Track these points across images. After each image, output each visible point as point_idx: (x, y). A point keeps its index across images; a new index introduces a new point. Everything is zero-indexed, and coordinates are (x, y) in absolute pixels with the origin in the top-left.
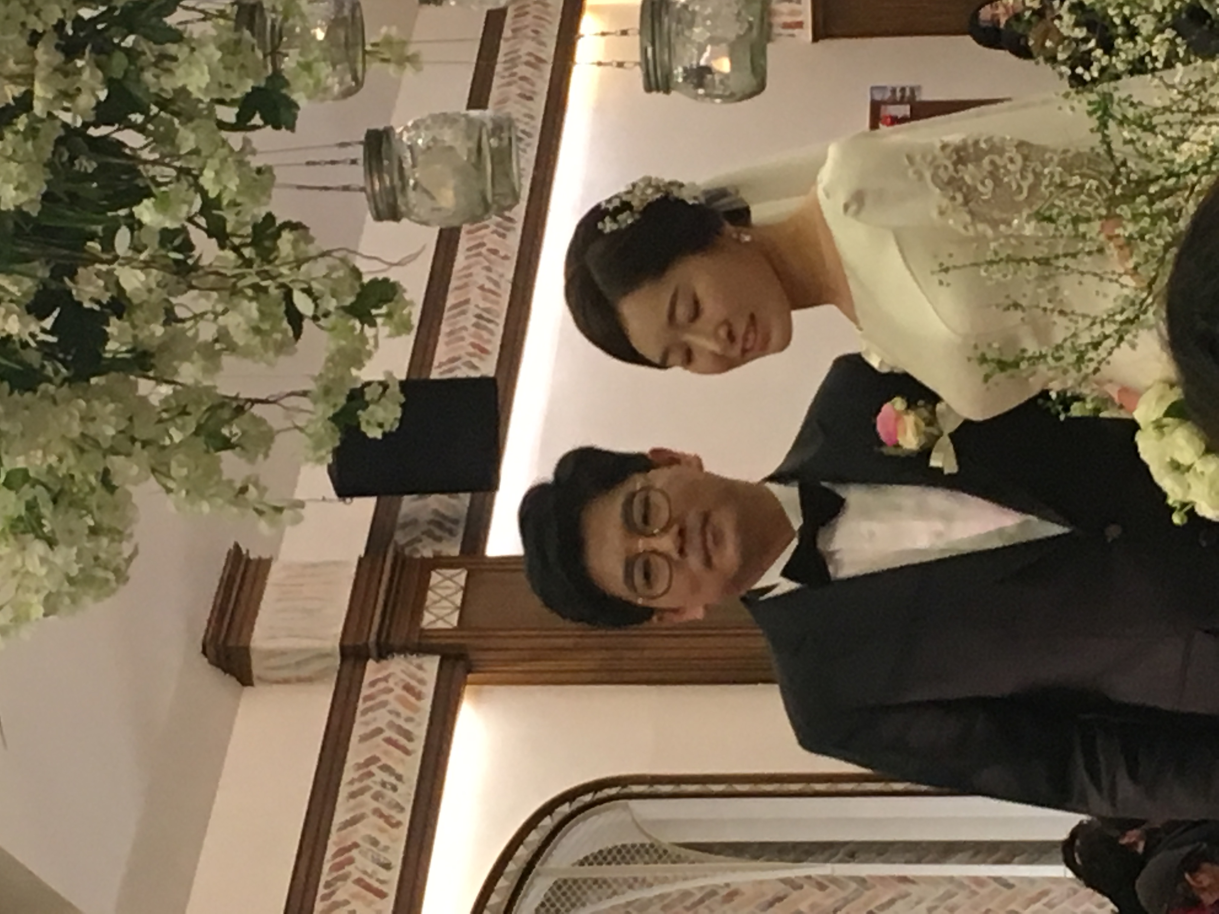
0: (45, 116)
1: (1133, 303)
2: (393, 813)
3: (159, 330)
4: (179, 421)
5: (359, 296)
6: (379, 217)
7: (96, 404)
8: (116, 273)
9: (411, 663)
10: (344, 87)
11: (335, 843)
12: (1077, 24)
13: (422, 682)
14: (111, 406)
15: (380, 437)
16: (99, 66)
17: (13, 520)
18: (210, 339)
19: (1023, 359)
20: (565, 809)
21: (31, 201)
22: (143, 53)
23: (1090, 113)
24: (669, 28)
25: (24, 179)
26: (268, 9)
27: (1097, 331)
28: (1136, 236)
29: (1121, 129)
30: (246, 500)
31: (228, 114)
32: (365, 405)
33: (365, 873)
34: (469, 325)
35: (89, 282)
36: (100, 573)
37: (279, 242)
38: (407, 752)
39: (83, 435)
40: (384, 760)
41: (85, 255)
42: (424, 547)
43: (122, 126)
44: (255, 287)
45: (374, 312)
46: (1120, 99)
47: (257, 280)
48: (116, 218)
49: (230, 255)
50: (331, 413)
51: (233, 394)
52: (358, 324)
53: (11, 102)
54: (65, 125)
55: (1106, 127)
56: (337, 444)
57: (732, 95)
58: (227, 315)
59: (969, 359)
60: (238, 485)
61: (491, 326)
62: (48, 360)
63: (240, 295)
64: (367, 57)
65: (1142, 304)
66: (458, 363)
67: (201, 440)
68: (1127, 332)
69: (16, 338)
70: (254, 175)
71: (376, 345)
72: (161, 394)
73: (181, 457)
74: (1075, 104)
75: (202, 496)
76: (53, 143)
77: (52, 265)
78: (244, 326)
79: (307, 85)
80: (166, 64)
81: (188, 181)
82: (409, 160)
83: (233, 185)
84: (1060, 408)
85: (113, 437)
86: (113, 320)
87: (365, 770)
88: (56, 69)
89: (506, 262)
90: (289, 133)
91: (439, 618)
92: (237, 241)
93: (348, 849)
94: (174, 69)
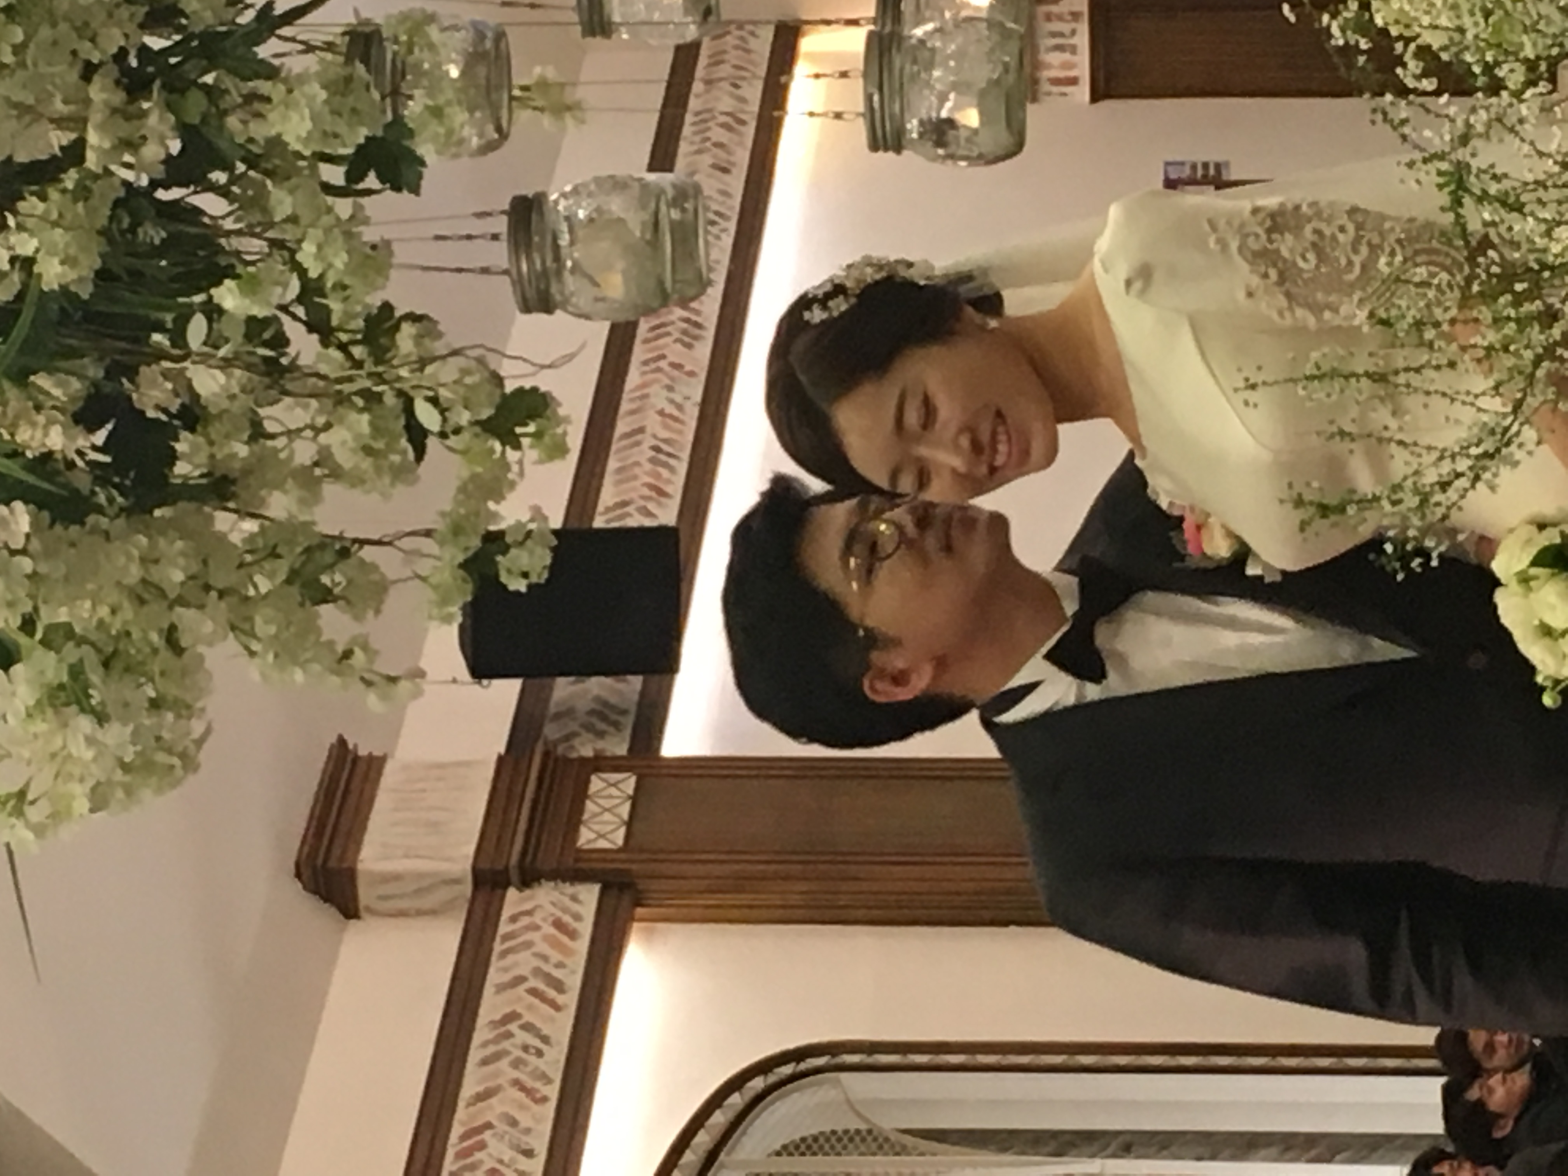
0: (100, 171)
1: (1492, 432)
2: (538, 1085)
3: (243, 450)
4: (267, 565)
5: (499, 408)
6: (527, 309)
7: (162, 542)
8: (189, 374)
9: (562, 893)
10: (483, 141)
11: (462, 1124)
12: (1425, 74)
13: (577, 917)
14: (179, 544)
15: (523, 589)
16: (169, 107)
17: (53, 688)
18: (308, 462)
19: (1351, 502)
20: (758, 1084)
21: (81, 280)
22: (226, 91)
23: (1440, 187)
24: (902, 70)
25: (72, 251)
26: (387, 39)
27: (1446, 467)
28: (1498, 346)
29: (1480, 207)
30: (351, 666)
31: (335, 175)
32: (505, 550)
33: (501, 1162)
34: (643, 460)
35: (153, 384)
36: (161, 757)
37: (398, 336)
38: (557, 1008)
39: (144, 581)
40: (528, 1017)
41: (147, 350)
42: (583, 744)
43: (198, 189)
44: (365, 394)
45: (519, 430)
46: (1479, 169)
47: (367, 383)
48: (190, 305)
49: (335, 354)
50: (461, 558)
51: (337, 533)
52: (497, 446)
53: (59, 154)
54: (126, 184)
55: (1460, 204)
56: (469, 598)
57: (980, 156)
58: (331, 431)
59: (1282, 501)
60: (340, 649)
61: (672, 462)
62: (103, 486)
63: (346, 404)
64: (514, 104)
65: (1504, 434)
66: (630, 509)
67: (294, 591)
68: (1485, 469)
69: (59, 456)
70: (368, 251)
71: (521, 474)
72: (245, 531)
73: (269, 611)
74: (1422, 176)
75: (295, 662)
76: (110, 204)
77: (108, 361)
78: (351, 444)
79: (437, 135)
80: (257, 106)
81: (281, 256)
82: (567, 236)
83: (340, 261)
84: (1397, 565)
85: (183, 584)
86: (184, 435)
87: (502, 1029)
88: (115, 111)
89: (693, 380)
90: (412, 196)
91: (601, 836)
92: (344, 337)
93: (479, 1130)
94: (264, 112)
